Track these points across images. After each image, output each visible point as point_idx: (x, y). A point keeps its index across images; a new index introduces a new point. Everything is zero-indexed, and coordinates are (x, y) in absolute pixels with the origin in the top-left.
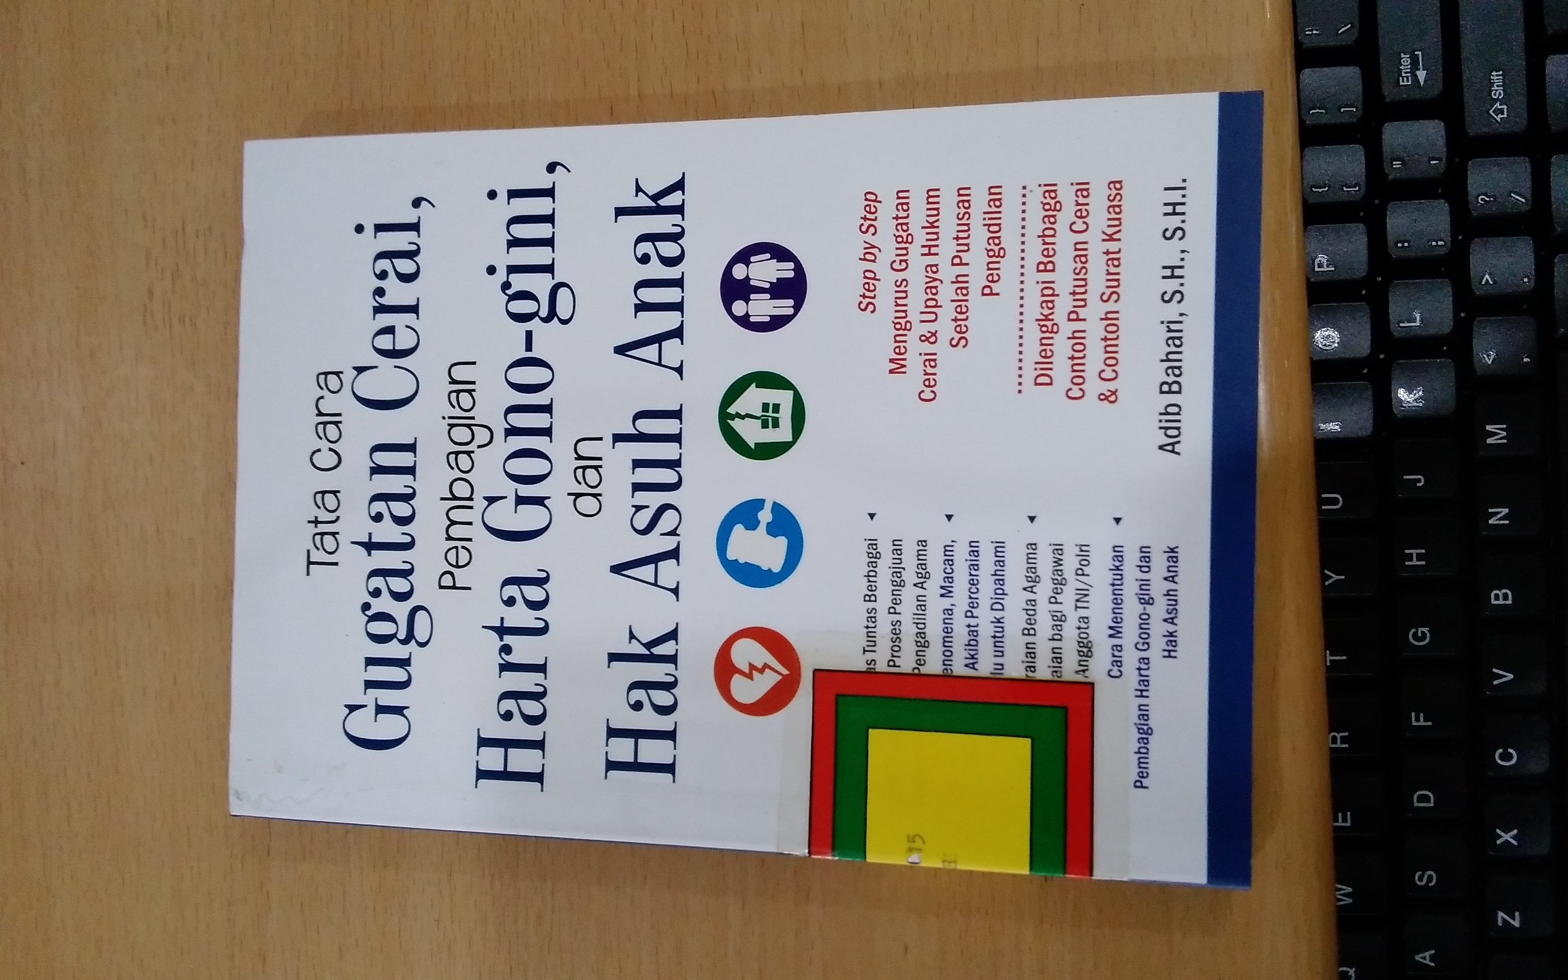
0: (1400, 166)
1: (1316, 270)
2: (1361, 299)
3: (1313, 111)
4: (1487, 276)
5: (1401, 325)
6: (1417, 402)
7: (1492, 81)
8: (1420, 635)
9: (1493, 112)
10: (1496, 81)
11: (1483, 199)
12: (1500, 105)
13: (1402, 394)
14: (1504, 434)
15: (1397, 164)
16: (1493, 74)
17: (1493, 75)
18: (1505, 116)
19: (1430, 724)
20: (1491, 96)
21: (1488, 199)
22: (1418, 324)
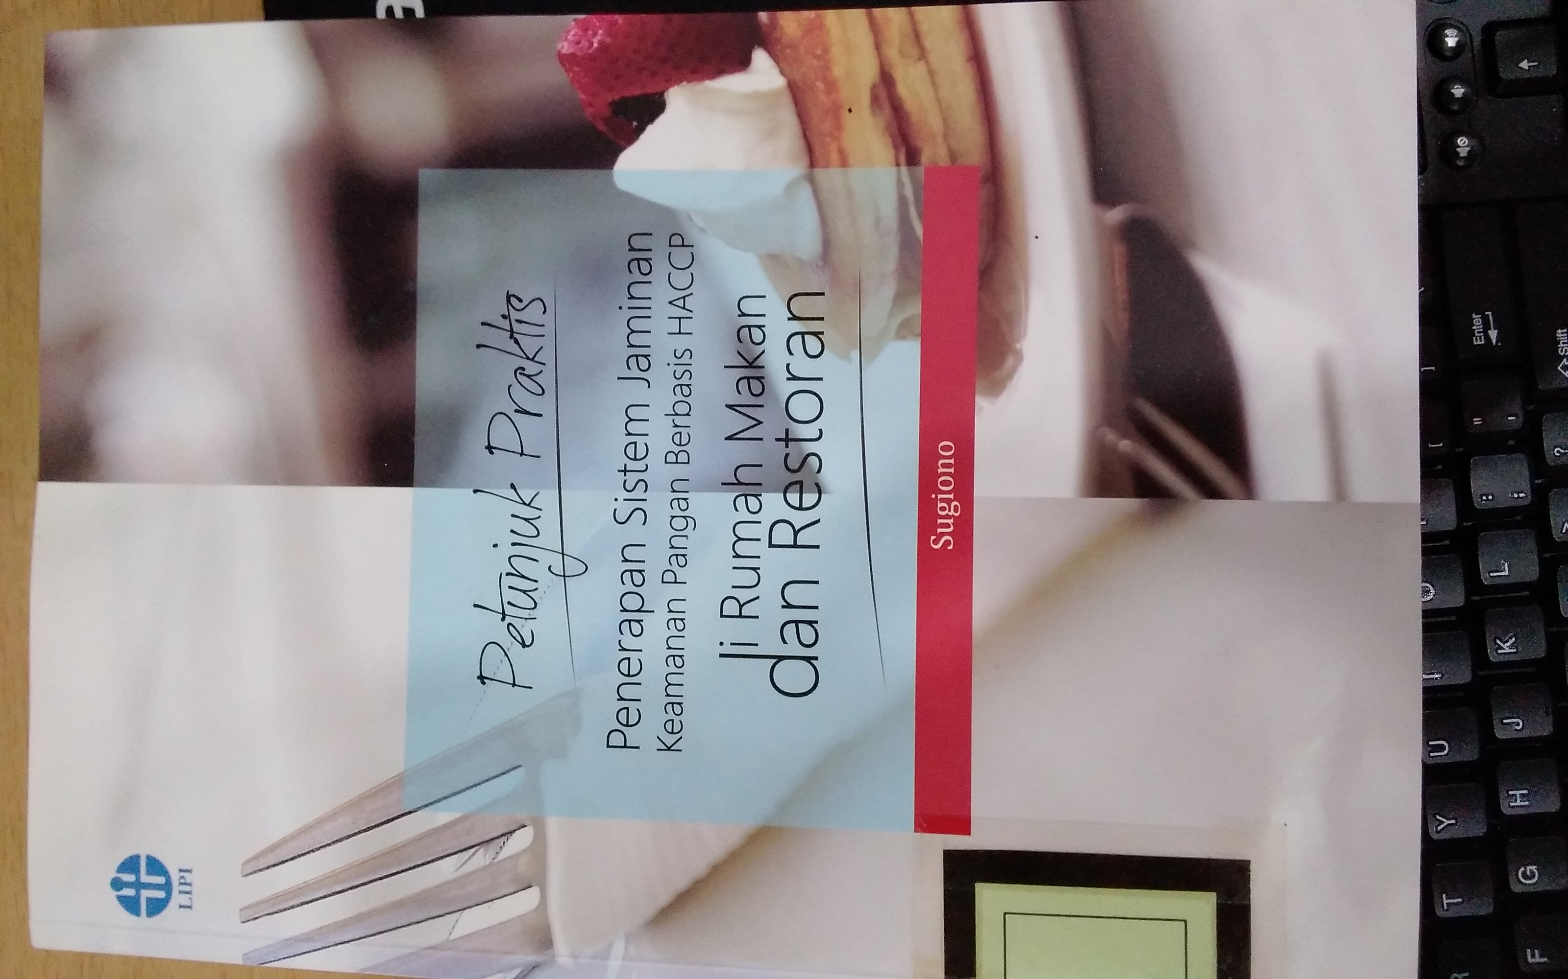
6: (1510, 649)
7: (1558, 339)
8: (1528, 873)
9: (1562, 368)
11: (1558, 452)
15: (1477, 421)
16: (1558, 331)
19: (1545, 959)
20: (1558, 352)
21: (1563, 451)
22: (1507, 573)
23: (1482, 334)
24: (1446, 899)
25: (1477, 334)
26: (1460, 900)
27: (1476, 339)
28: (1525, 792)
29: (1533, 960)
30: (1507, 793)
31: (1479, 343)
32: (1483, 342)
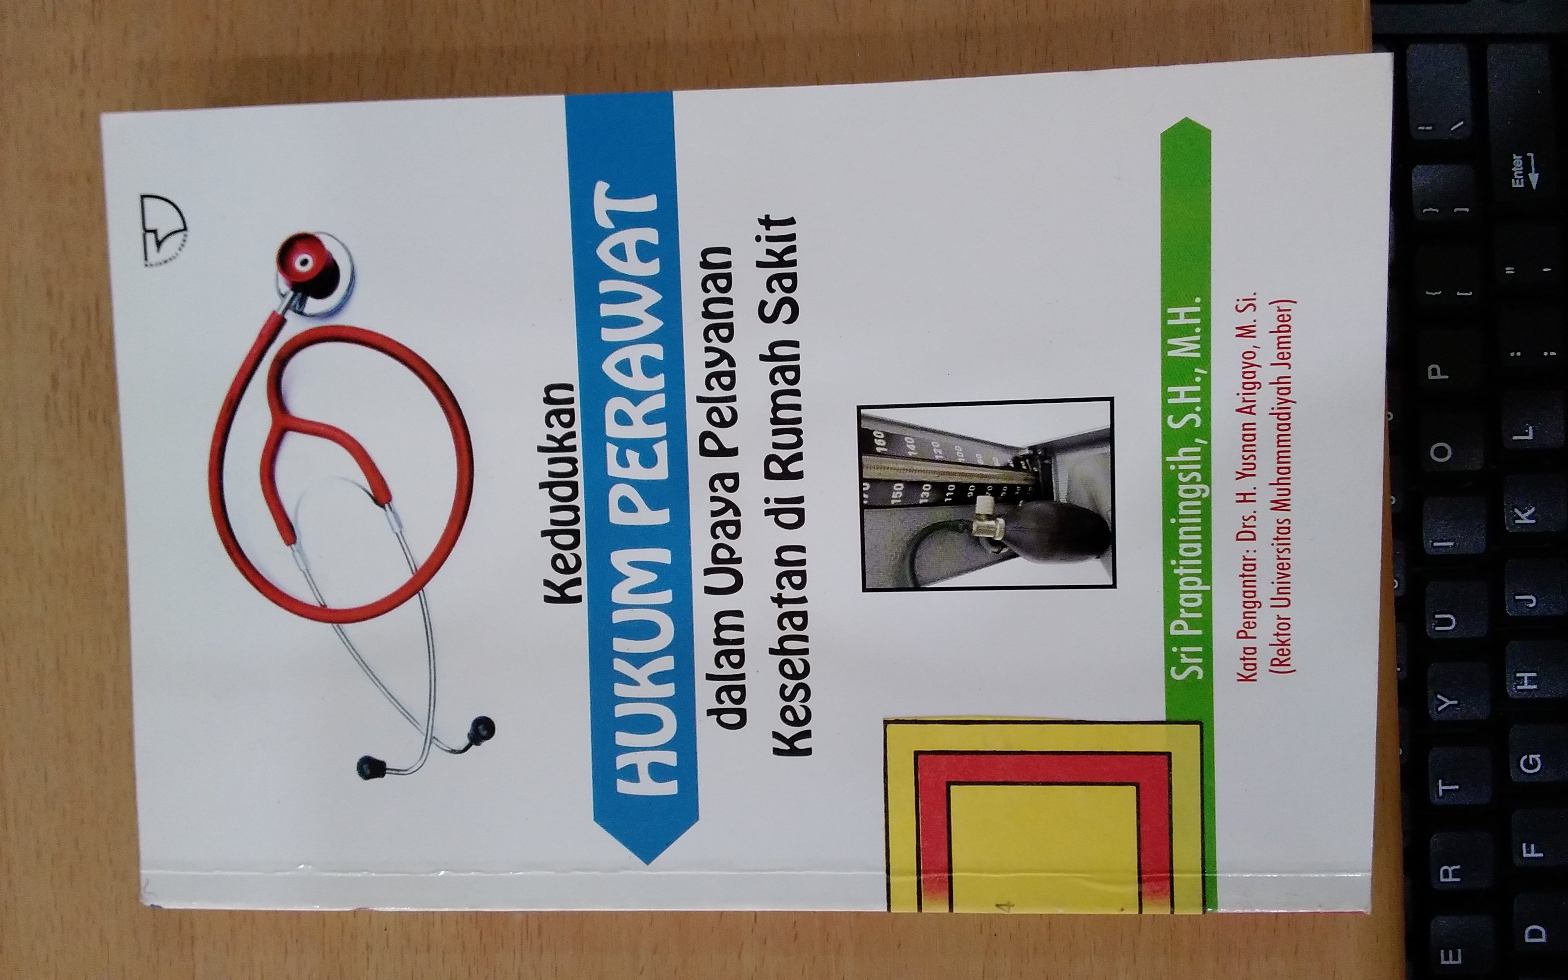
23: (1522, 177)
25: (1516, 177)
26: (1457, 787)
27: (1516, 179)
28: (1534, 674)
29: (1529, 855)
30: (1515, 675)
31: (1517, 186)
32: (1522, 186)
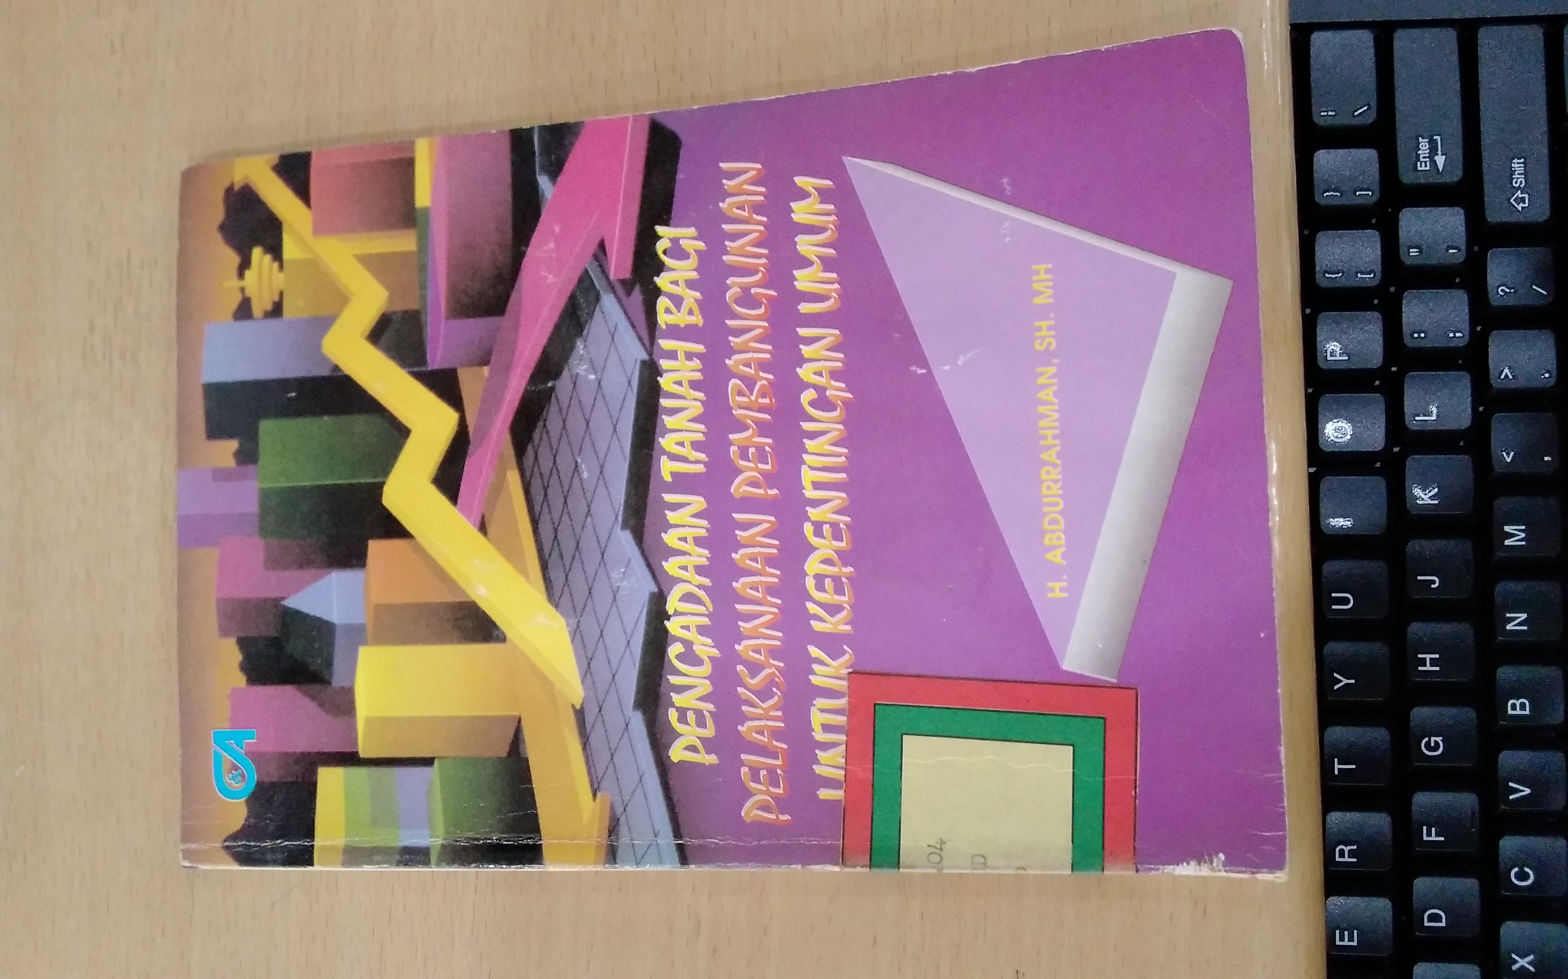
0: (1418, 254)
1: (1328, 359)
2: (1375, 390)
3: (1327, 194)
4: (1506, 371)
5: (1417, 418)
6: (1432, 500)
7: (1513, 169)
8: (1433, 745)
9: (1514, 200)
10: (1516, 169)
11: (1502, 290)
12: (1521, 194)
13: (1417, 492)
14: (1523, 535)
15: (1414, 252)
16: (1514, 161)
17: (1514, 163)
18: (1527, 205)
19: (1442, 839)
20: (1512, 184)
21: (1508, 291)
22: (1434, 418)
24: (1338, 764)
